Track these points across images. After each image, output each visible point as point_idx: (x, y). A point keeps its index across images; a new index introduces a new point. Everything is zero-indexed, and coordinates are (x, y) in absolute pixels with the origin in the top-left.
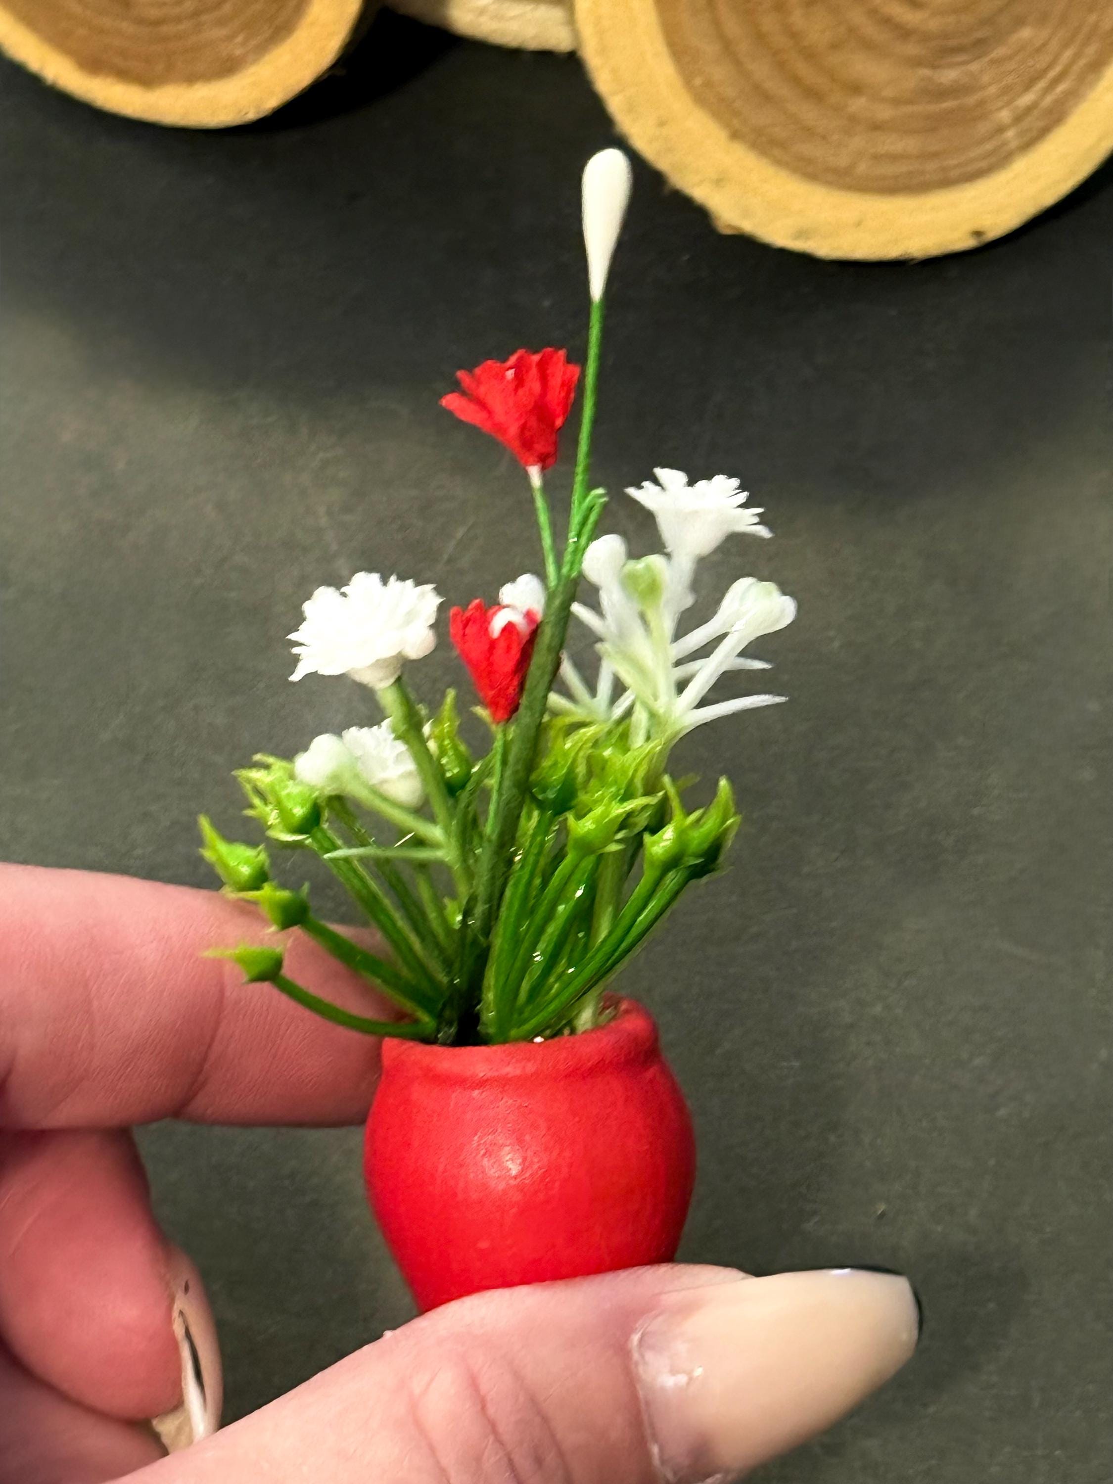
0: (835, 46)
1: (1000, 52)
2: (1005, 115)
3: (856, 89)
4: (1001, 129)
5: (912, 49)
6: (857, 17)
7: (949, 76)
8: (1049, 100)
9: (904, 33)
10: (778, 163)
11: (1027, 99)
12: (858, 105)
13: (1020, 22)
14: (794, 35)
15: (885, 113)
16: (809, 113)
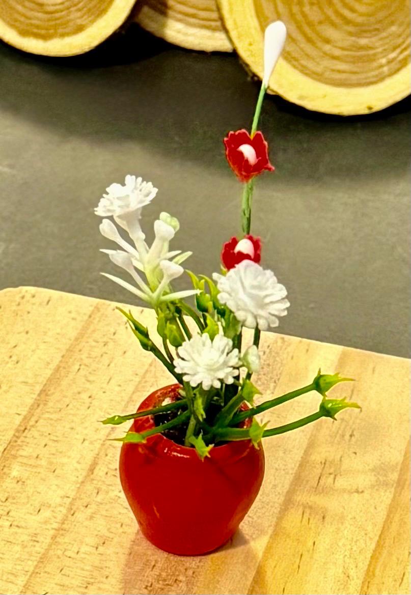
0: (320, 23)
1: (384, 34)
2: (384, 61)
3: (327, 41)
4: (381, 66)
5: (350, 28)
6: (330, 12)
7: (363, 41)
8: (402, 57)
9: (348, 22)
10: (295, 67)
11: (392, 55)
12: (327, 48)
13: (392, 23)
14: (305, 16)
15: (337, 52)
16: (308, 48)
